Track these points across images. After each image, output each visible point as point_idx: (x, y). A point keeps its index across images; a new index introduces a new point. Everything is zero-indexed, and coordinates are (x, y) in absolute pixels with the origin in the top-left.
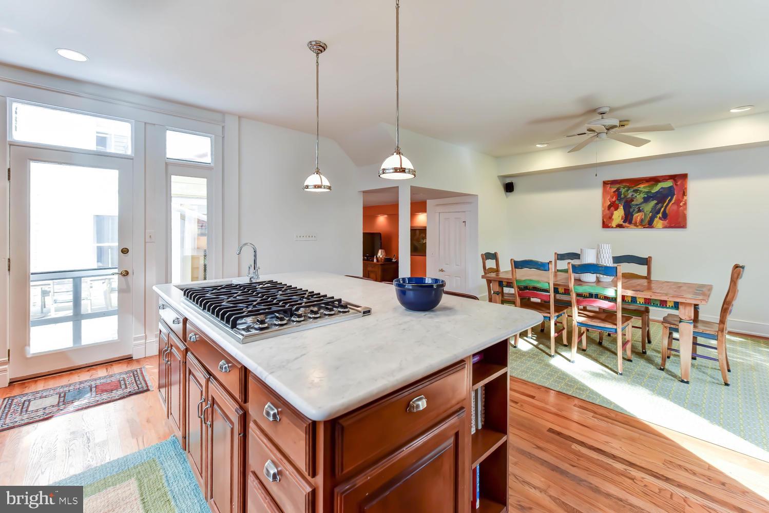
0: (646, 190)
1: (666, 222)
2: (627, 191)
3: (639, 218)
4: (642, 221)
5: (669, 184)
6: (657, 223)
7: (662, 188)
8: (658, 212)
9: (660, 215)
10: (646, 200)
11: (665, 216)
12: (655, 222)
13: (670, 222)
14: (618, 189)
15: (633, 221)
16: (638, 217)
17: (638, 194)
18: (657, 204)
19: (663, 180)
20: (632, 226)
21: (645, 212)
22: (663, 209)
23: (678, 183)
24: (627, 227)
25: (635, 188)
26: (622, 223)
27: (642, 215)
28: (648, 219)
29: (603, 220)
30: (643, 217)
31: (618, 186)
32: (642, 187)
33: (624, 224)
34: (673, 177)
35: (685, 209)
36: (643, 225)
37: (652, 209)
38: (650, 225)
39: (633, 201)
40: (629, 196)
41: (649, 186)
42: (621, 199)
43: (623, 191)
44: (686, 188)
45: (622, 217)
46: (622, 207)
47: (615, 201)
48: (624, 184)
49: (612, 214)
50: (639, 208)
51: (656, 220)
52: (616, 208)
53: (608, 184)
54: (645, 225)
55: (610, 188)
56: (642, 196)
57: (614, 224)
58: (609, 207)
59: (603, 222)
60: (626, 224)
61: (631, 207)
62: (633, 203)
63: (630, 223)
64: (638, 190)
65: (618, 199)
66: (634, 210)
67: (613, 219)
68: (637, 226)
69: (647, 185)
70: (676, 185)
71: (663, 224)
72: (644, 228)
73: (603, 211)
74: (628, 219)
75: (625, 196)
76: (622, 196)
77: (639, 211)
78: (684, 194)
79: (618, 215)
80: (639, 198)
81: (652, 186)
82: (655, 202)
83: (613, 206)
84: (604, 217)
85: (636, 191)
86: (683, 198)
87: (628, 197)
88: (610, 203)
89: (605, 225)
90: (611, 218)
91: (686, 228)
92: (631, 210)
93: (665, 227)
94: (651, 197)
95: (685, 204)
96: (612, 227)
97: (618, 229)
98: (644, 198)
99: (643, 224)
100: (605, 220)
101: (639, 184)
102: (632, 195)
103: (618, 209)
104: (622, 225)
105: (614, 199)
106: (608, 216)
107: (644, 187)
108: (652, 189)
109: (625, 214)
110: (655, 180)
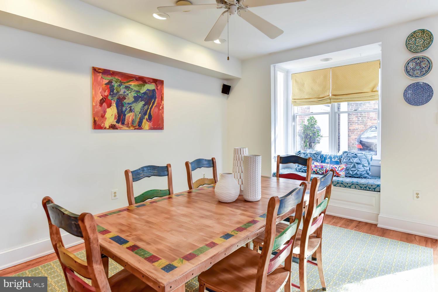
0: (136, 89)
1: (151, 124)
2: (120, 86)
3: (131, 118)
4: (133, 121)
5: (152, 87)
6: (145, 124)
7: (148, 90)
8: (145, 114)
9: (147, 117)
10: (137, 99)
11: (150, 119)
12: (143, 124)
13: (154, 125)
14: (110, 82)
15: (126, 123)
16: (129, 117)
17: (130, 91)
18: (144, 105)
19: (149, 82)
20: (124, 127)
21: (136, 112)
22: (149, 111)
23: (159, 88)
24: (121, 128)
25: (127, 84)
26: (115, 123)
27: (133, 116)
28: (138, 120)
29: (94, 118)
30: (134, 117)
31: (109, 78)
32: (133, 84)
33: (117, 124)
34: (155, 81)
35: (163, 112)
36: (134, 127)
37: (141, 110)
38: (139, 127)
39: (125, 99)
40: (122, 92)
41: (138, 86)
42: (114, 94)
43: (116, 85)
44: (163, 94)
45: (115, 116)
46: (115, 105)
47: (107, 96)
48: (116, 77)
49: (105, 112)
50: (131, 107)
51: (144, 121)
52: (109, 106)
53: (100, 72)
54: (135, 126)
55: (102, 78)
56: (133, 95)
57: (107, 124)
58: (102, 102)
59: (95, 122)
60: (119, 125)
61: (123, 106)
62: (125, 101)
63: (123, 124)
64: (130, 88)
65: (110, 94)
66: (126, 109)
67: (106, 118)
68: (129, 127)
69: (136, 83)
70: (157, 89)
71: (149, 126)
72: (135, 129)
73: (94, 107)
74: (121, 118)
75: (118, 92)
76: (115, 91)
77: (131, 111)
78: (162, 99)
79: (111, 113)
80: (130, 97)
81: (140, 86)
82: (143, 103)
83: (105, 102)
84: (95, 115)
85: (127, 88)
86: (161, 102)
87: (120, 93)
88: (101, 97)
89: (97, 126)
90: (103, 116)
91: (163, 129)
92: (124, 109)
93: (151, 129)
94: (140, 97)
95: (163, 108)
96: (105, 128)
97: (112, 131)
98: (135, 97)
99: (134, 125)
100: (96, 119)
101: (129, 82)
102: (124, 92)
103: (111, 106)
104: (115, 125)
105: (106, 94)
106: (100, 115)
107: (135, 86)
108: (141, 89)
109: (118, 113)
110: (142, 80)
